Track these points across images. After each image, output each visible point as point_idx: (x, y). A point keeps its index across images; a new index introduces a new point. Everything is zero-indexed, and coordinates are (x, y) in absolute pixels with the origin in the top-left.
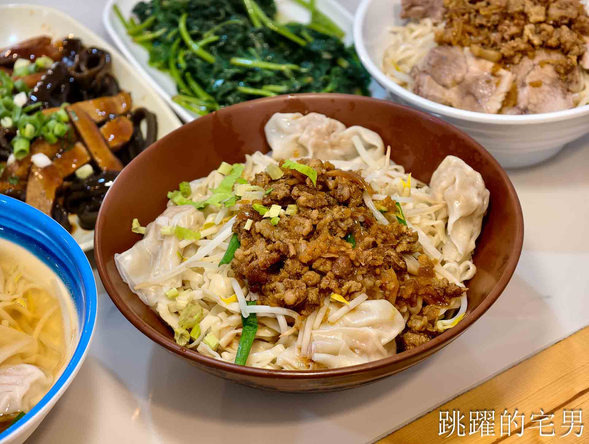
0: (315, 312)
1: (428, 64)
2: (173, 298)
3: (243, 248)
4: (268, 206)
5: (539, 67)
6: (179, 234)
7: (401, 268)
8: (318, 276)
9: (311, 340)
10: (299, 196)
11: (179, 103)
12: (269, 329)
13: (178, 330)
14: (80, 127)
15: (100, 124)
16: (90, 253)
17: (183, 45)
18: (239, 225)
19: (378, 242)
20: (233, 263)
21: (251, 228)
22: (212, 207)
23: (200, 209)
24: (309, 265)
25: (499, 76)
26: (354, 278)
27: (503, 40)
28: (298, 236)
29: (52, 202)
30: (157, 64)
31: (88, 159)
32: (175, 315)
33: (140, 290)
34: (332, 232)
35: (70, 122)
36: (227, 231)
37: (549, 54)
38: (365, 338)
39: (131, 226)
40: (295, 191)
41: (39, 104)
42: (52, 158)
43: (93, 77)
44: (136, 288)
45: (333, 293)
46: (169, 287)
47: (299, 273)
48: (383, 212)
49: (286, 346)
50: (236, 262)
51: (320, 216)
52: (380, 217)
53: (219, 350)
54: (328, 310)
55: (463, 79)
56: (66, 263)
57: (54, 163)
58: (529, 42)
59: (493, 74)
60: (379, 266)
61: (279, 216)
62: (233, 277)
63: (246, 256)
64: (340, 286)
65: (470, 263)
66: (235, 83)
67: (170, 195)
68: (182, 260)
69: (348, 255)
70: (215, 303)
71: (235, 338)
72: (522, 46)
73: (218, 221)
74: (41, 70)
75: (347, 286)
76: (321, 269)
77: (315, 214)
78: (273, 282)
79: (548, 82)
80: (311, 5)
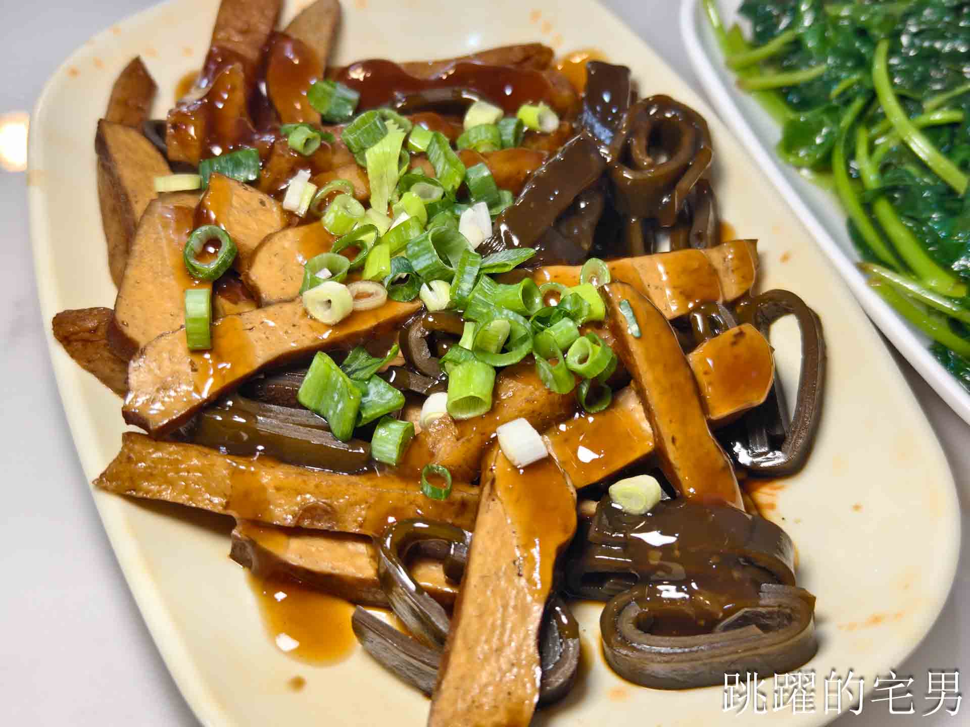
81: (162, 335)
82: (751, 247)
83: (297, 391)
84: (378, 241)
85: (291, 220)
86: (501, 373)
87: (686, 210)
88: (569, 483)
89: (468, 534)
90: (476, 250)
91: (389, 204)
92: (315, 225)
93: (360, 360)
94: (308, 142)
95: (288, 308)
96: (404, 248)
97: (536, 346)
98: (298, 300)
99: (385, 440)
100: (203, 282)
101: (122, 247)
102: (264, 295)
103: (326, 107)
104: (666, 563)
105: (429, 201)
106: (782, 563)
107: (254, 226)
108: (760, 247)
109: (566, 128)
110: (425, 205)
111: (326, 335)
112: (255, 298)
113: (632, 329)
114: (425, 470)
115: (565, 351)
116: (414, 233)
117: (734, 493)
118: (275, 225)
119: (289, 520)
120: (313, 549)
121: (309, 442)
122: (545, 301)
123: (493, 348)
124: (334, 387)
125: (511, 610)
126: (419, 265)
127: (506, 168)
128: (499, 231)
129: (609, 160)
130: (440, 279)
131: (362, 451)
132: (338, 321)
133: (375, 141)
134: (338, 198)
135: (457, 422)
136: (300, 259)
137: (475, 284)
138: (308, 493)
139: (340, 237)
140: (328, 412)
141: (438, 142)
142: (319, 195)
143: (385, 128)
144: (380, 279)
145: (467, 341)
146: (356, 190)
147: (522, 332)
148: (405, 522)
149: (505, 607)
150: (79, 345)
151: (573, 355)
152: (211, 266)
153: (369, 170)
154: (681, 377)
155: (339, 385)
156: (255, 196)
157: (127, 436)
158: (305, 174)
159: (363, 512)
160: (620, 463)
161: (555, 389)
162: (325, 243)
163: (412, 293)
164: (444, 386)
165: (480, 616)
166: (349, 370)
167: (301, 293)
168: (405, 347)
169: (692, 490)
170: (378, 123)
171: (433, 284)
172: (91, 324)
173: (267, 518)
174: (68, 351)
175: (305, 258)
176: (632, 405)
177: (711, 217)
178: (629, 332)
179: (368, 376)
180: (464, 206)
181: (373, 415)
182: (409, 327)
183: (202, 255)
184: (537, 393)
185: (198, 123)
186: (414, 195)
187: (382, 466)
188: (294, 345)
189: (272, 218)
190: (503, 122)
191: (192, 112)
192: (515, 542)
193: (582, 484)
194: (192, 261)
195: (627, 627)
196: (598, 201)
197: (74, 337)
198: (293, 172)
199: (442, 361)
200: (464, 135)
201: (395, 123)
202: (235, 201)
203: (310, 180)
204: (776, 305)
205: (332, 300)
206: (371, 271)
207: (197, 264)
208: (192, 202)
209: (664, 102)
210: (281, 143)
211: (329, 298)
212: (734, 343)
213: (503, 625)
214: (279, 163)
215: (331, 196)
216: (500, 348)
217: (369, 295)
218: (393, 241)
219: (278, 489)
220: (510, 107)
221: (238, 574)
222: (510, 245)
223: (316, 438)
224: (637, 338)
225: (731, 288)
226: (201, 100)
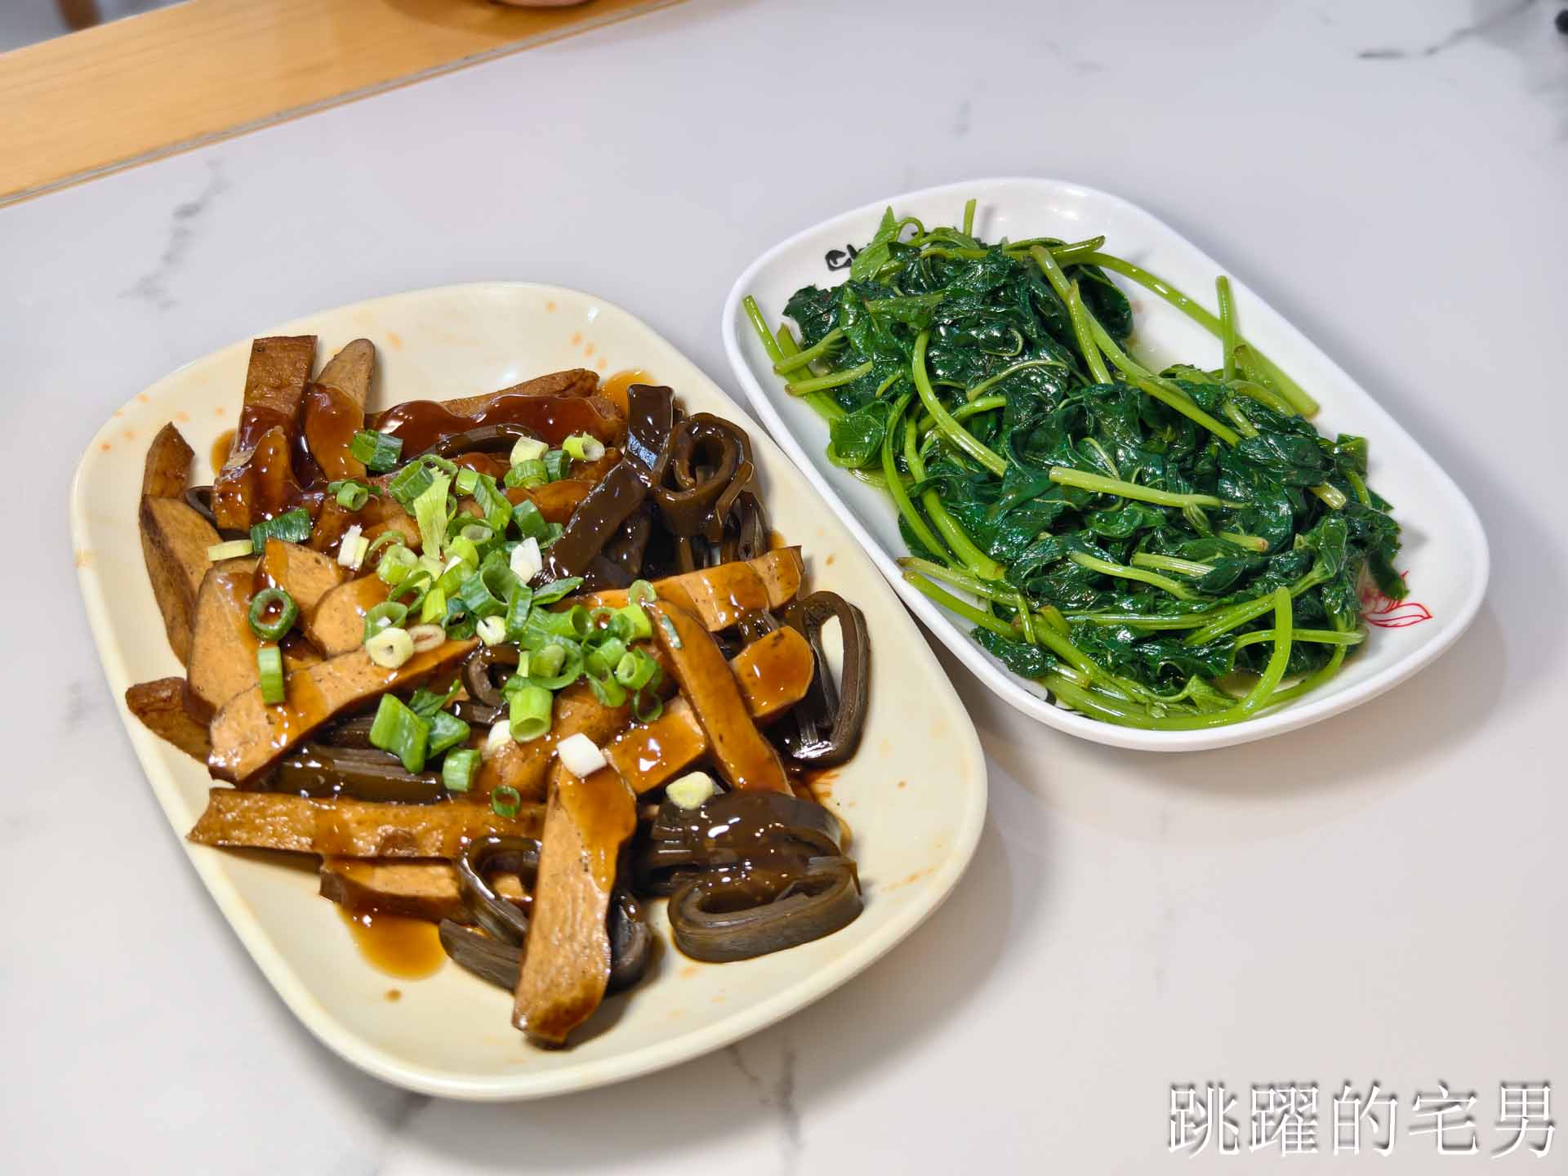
11: (917, 577)
14: (678, 652)
30: (849, 455)
42: (605, 749)
80: (1225, 326)
81: (237, 695)
82: (795, 553)
83: (368, 735)
84: (433, 586)
85: (347, 575)
86: (559, 697)
87: (732, 525)
88: (629, 788)
89: (539, 843)
90: (528, 584)
91: (441, 549)
92: (371, 576)
93: (426, 699)
94: (356, 496)
95: (352, 657)
96: (458, 590)
97: (588, 667)
98: (361, 649)
99: (455, 769)
100: (269, 642)
101: (180, 619)
102: (328, 648)
103: (372, 458)
104: (719, 850)
105: (480, 542)
106: (826, 838)
107: (311, 584)
108: (804, 553)
109: (613, 455)
110: (476, 547)
111: (393, 677)
112: (321, 652)
113: (674, 642)
114: (494, 792)
115: (614, 669)
116: (466, 575)
117: (783, 781)
118: (332, 581)
119: (372, 851)
120: (397, 877)
121: (384, 779)
122: (597, 625)
123: (549, 674)
124: (403, 726)
125: (580, 901)
126: (474, 604)
127: (553, 502)
128: (549, 564)
129: (649, 485)
130: (494, 615)
131: (433, 782)
132: (401, 663)
133: (422, 491)
134: (391, 550)
135: (522, 746)
136: (359, 611)
137: (528, 616)
138: (388, 824)
139: (395, 586)
140: (399, 748)
141: (484, 484)
142: (371, 548)
143: (430, 477)
144: (437, 621)
145: (523, 670)
146: (408, 539)
147: (575, 656)
148: (479, 840)
149: (574, 900)
150: (154, 715)
151: (622, 671)
152: (275, 627)
153: (418, 519)
154: (724, 680)
155: (407, 722)
156: (309, 556)
157: (215, 792)
158: (356, 530)
159: (441, 837)
160: (676, 766)
161: (608, 703)
162: (381, 592)
163: (469, 631)
164: (506, 714)
165: (553, 909)
166: (416, 709)
167: (363, 643)
168: (467, 683)
169: (741, 780)
170: (423, 473)
171: (489, 620)
172: (165, 694)
173: (352, 852)
174: (143, 722)
175: (364, 609)
176: (682, 713)
177: (758, 527)
178: (672, 645)
179: (434, 712)
180: (515, 543)
181: (441, 747)
182: (469, 662)
183: (266, 617)
184: (593, 709)
185: (246, 490)
186: (464, 538)
187: (456, 794)
188: (361, 691)
189: (330, 575)
190: (548, 456)
191: (236, 479)
192: (580, 843)
193: (643, 789)
194: (257, 624)
195: (692, 911)
196: (644, 524)
197: (149, 708)
198: (345, 529)
199: (502, 691)
200: (510, 472)
201: (440, 470)
202: (292, 563)
203: (361, 535)
204: (821, 606)
205: (394, 645)
206: (427, 615)
207: (262, 626)
208: (249, 568)
209: (706, 420)
210: (329, 501)
211: (391, 643)
212: (774, 645)
213: (574, 915)
214: (330, 521)
215: (384, 548)
216: (557, 671)
217: (429, 637)
218: (448, 585)
219: (360, 823)
220: (554, 439)
221: (329, 908)
222: (561, 576)
223: (390, 774)
224: (680, 649)
225: (777, 595)
226: (246, 464)
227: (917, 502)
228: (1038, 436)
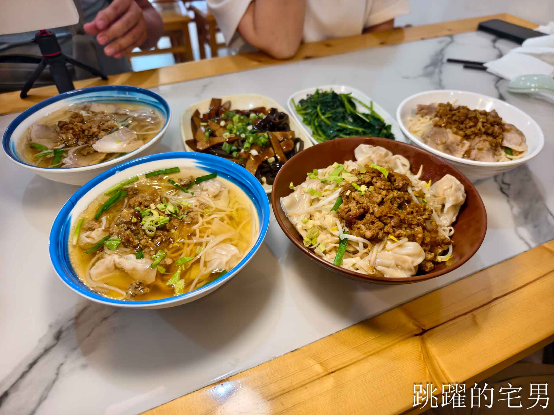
0: (379, 243)
1: (430, 134)
2: (305, 223)
3: (344, 204)
4: (360, 185)
5: (482, 142)
6: (312, 192)
7: (424, 227)
8: (383, 224)
9: (376, 258)
10: (376, 183)
11: (314, 138)
12: (353, 247)
13: (306, 239)
14: (272, 141)
15: (281, 142)
16: (269, 195)
17: (318, 116)
18: (343, 193)
19: (414, 212)
20: (338, 211)
21: (349, 195)
22: (328, 182)
23: (322, 182)
24: (380, 219)
25: (464, 143)
26: (401, 228)
27: (466, 127)
28: (374, 203)
29: (256, 171)
30: (306, 122)
31: (274, 155)
32: (305, 231)
33: (290, 216)
34: (392, 203)
35: (269, 138)
36: (336, 195)
37: (487, 137)
38: (404, 262)
39: (289, 186)
40: (374, 180)
41: (257, 130)
42: (259, 152)
43: (280, 123)
44: (288, 215)
45: (390, 235)
46: (303, 217)
47: (373, 222)
48: (417, 197)
49: (362, 258)
50: (339, 210)
51: (387, 194)
52: (415, 199)
53: (325, 253)
54: (386, 243)
55: (446, 142)
56: (258, 198)
57: (259, 155)
58: (480, 130)
59: (461, 142)
60: (414, 224)
61: (365, 191)
62: (336, 217)
63: (346, 208)
64: (394, 232)
65: (452, 228)
66: (339, 133)
67: (308, 174)
68: (311, 205)
69: (399, 216)
70: (325, 229)
71: (334, 248)
72: (477, 131)
73: (331, 189)
74: (260, 118)
75: (399, 232)
76: (385, 221)
77: (384, 192)
78: (359, 224)
79: (486, 149)
80: (371, 109)
82: (293, 132)
83: (221, 147)
86: (252, 145)
90: (250, 130)
91: (237, 125)
92: (225, 127)
93: (231, 144)
95: (220, 137)
96: (238, 130)
99: (234, 154)
102: (217, 136)
107: (215, 128)
110: (242, 125)
111: (226, 140)
116: (240, 128)
118: (219, 128)
124: (227, 147)
131: (231, 155)
132: (228, 138)
134: (229, 124)
135: (245, 152)
136: (223, 131)
137: (249, 134)
139: (229, 129)
140: (226, 150)
141: (245, 118)
142: (226, 124)
144: (235, 134)
145: (247, 141)
146: (232, 123)
153: (234, 121)
156: (215, 124)
161: (260, 146)
164: (243, 147)
168: (238, 143)
169: (280, 159)
171: (243, 134)
176: (271, 149)
177: (288, 128)
180: (249, 125)
181: (233, 151)
182: (239, 140)
184: (257, 146)
190: (256, 116)
197: (188, 143)
199: (243, 144)
200: (249, 117)
209: (282, 113)
223: (224, 153)
225: (290, 137)
227: (316, 129)
228: (337, 119)
